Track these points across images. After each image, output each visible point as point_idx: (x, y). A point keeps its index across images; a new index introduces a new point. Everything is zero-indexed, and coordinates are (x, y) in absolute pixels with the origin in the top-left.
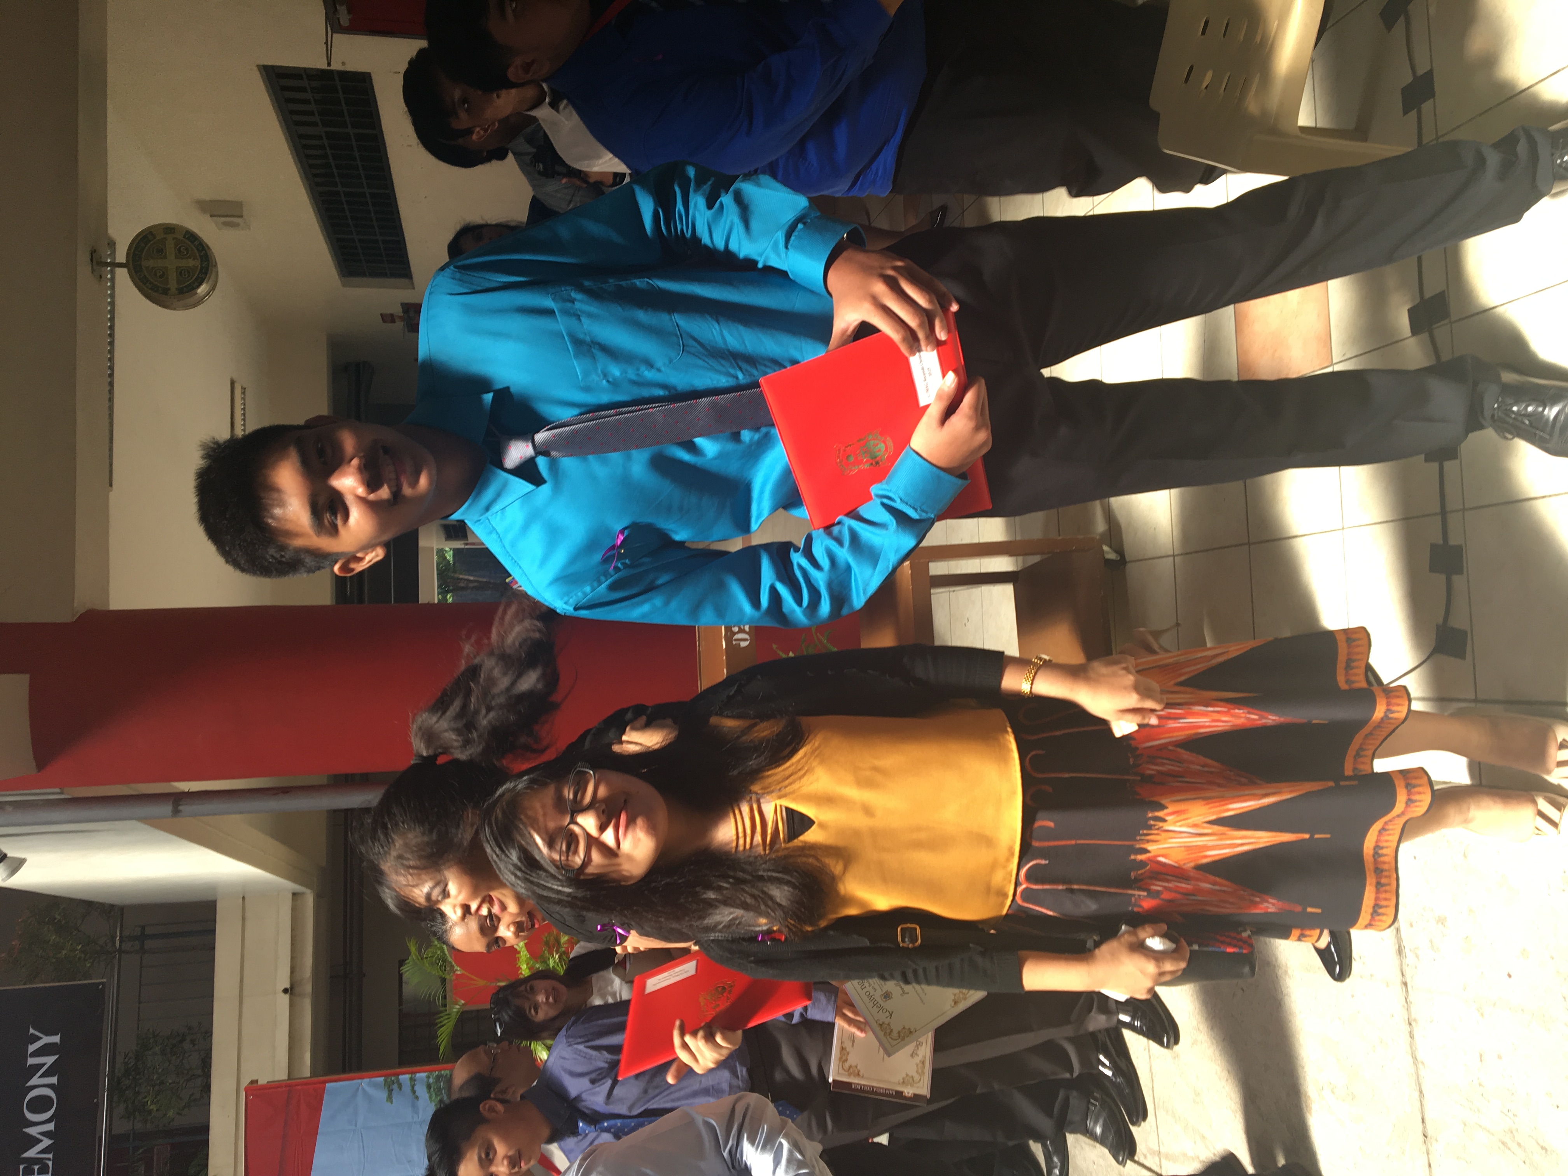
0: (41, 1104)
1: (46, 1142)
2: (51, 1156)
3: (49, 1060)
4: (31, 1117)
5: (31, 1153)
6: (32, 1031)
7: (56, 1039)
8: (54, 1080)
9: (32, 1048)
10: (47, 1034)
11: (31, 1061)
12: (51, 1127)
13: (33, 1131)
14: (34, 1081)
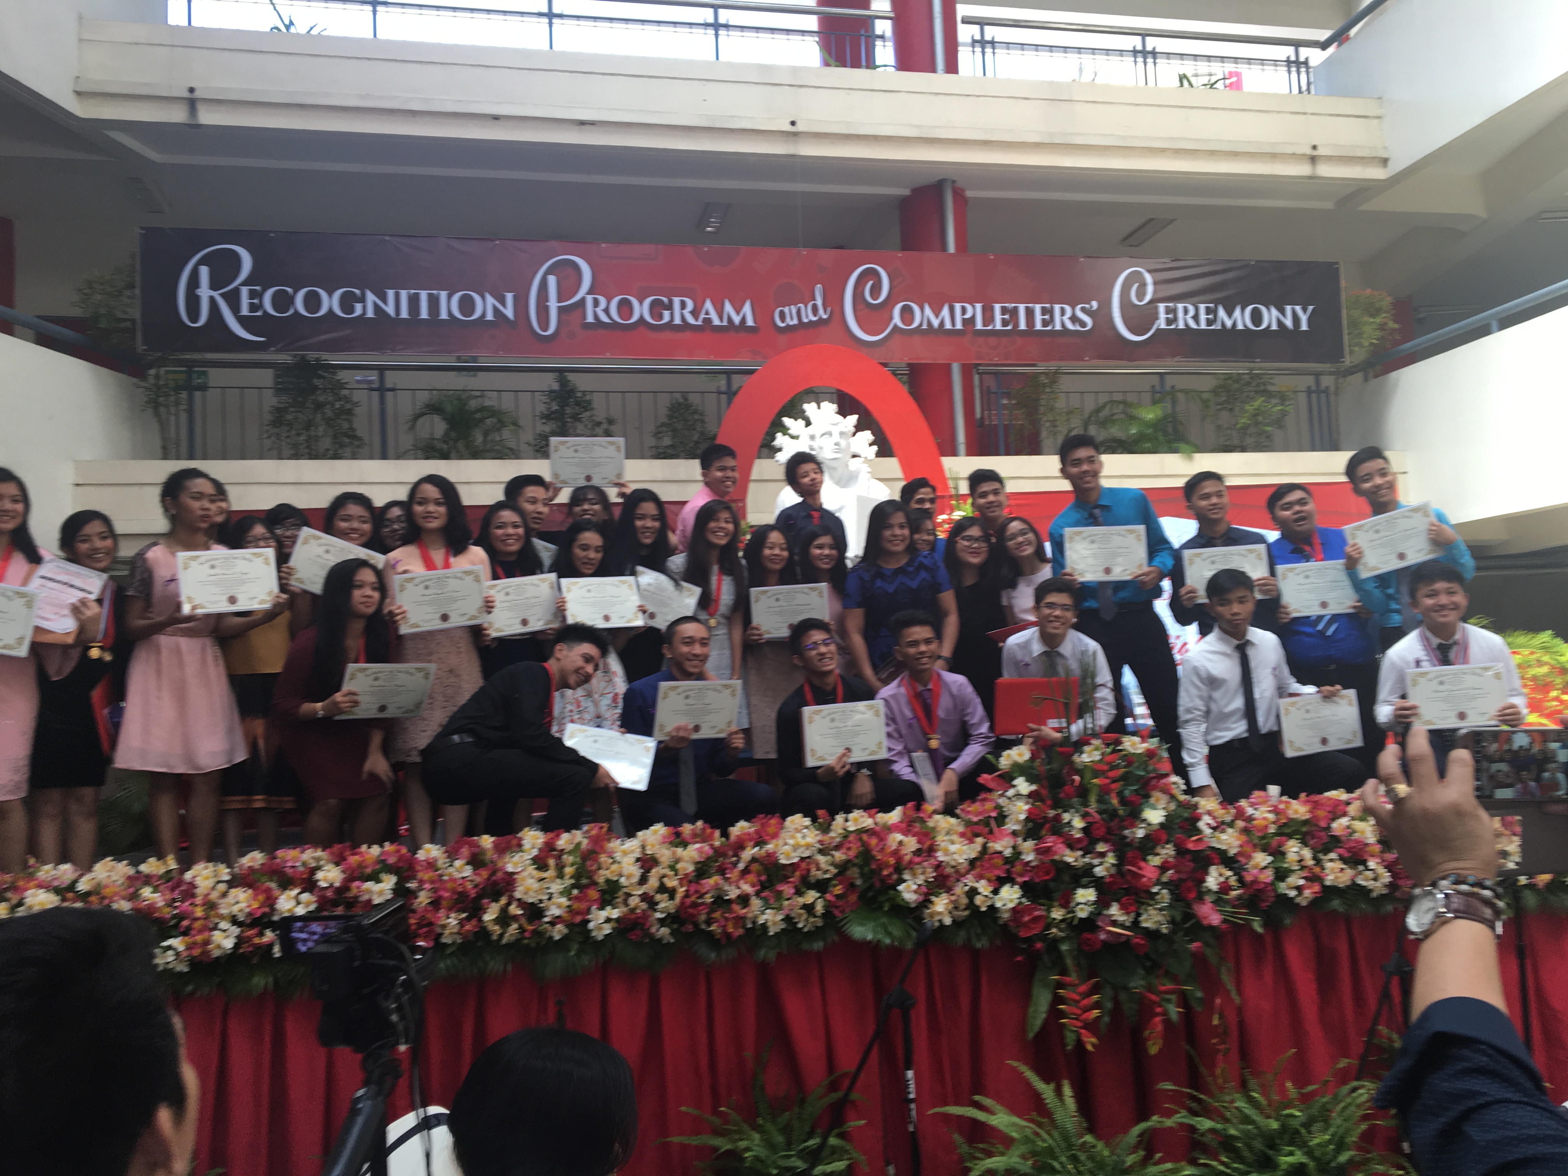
0: (1257, 317)
1: (1229, 323)
2: (1219, 328)
3: (1289, 322)
4: (1249, 309)
5: (1222, 313)
6: (1311, 308)
7: (1304, 327)
8: (1274, 327)
9: (1298, 308)
10: (1310, 320)
11: (1288, 308)
12: (1240, 327)
13: (1237, 313)
14: (1275, 312)
